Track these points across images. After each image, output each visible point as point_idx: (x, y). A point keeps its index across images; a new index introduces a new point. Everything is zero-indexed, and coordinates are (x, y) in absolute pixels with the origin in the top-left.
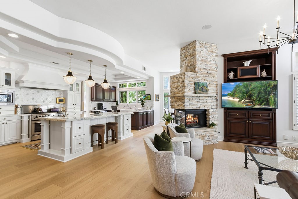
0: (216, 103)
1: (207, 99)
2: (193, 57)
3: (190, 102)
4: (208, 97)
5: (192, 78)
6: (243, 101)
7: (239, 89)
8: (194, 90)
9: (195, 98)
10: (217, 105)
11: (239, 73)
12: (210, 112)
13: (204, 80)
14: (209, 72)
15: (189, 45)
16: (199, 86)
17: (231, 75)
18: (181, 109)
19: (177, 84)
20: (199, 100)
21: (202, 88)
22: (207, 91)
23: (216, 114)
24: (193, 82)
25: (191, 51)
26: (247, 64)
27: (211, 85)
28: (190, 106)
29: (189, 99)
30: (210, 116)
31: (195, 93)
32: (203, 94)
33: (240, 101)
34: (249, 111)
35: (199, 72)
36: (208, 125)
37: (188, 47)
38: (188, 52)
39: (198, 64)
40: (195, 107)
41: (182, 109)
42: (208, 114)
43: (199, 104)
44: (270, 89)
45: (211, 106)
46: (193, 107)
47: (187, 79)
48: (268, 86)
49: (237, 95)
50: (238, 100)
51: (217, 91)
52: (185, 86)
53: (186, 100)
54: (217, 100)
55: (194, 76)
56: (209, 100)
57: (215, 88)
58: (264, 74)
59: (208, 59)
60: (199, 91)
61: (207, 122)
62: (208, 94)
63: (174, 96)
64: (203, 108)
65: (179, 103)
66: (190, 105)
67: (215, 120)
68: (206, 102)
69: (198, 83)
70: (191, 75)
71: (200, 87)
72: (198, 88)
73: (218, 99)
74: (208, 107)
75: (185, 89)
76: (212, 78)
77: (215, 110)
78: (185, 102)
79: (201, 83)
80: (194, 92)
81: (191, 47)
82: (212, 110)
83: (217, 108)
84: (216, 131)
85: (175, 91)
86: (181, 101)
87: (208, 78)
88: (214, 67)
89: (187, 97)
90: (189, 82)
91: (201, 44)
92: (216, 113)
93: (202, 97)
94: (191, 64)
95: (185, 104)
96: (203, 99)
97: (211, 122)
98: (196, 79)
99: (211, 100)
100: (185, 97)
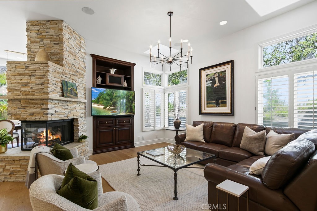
0: (84, 110)
1: (76, 105)
2: (57, 43)
3: (56, 109)
4: (76, 103)
5: (58, 73)
6: (108, 108)
7: (103, 97)
8: (61, 91)
9: (62, 103)
10: (85, 113)
11: (108, 79)
12: (79, 122)
13: (73, 80)
14: (78, 70)
15: (48, 21)
16: (68, 87)
17: (99, 80)
18: (37, 120)
19: (29, 78)
20: (67, 107)
21: (71, 90)
22: (76, 95)
23: (84, 124)
24: (59, 80)
25: (52, 32)
26: (113, 71)
27: (80, 88)
28: (56, 116)
29: (54, 105)
30: (79, 127)
31: (63, 96)
32: (73, 98)
33: (105, 108)
34: (116, 118)
35: (67, 67)
36: (75, 138)
37: (47, 24)
38: (47, 32)
39: (66, 55)
40: (62, 116)
41: (41, 120)
42: (77, 125)
43: (67, 112)
44: (132, 98)
45: (80, 115)
46: (60, 116)
47: (51, 72)
48: (130, 95)
49: (101, 102)
50: (103, 107)
51: (85, 95)
52: (48, 84)
53: (49, 106)
54: (85, 107)
55: (61, 71)
56: (77, 106)
57: (83, 93)
58: (125, 85)
59: (77, 54)
60: (68, 94)
61: (75, 135)
62: (77, 98)
63: (19, 97)
64: (72, 117)
65: (33, 111)
66: (56, 114)
67: (83, 132)
68: (75, 109)
69: (66, 82)
70: (58, 69)
71: (69, 89)
72: (67, 90)
73: (86, 105)
74: (77, 116)
75: (48, 89)
76: (81, 78)
77: (83, 119)
78: (48, 109)
79: (69, 82)
80: (61, 94)
81: (52, 26)
82: (81, 119)
83: (85, 117)
84: (87, 145)
85: (22, 89)
86: (38, 108)
87: (76, 78)
88: (83, 66)
89: (52, 101)
90: (54, 79)
91: (69, 30)
92: (85, 122)
93: (70, 102)
94: (52, 51)
95: (50, 111)
96: (71, 105)
97: (80, 135)
98: (63, 77)
99: (80, 107)
100: (49, 101)
